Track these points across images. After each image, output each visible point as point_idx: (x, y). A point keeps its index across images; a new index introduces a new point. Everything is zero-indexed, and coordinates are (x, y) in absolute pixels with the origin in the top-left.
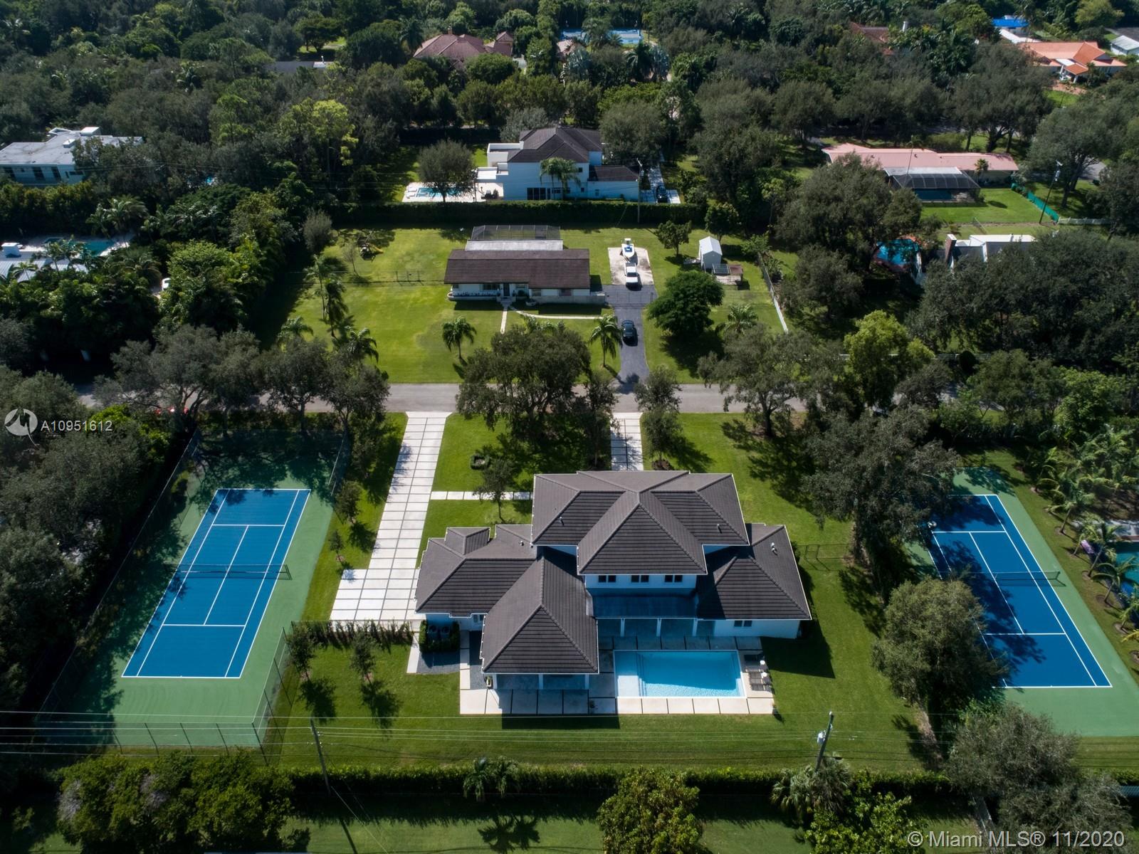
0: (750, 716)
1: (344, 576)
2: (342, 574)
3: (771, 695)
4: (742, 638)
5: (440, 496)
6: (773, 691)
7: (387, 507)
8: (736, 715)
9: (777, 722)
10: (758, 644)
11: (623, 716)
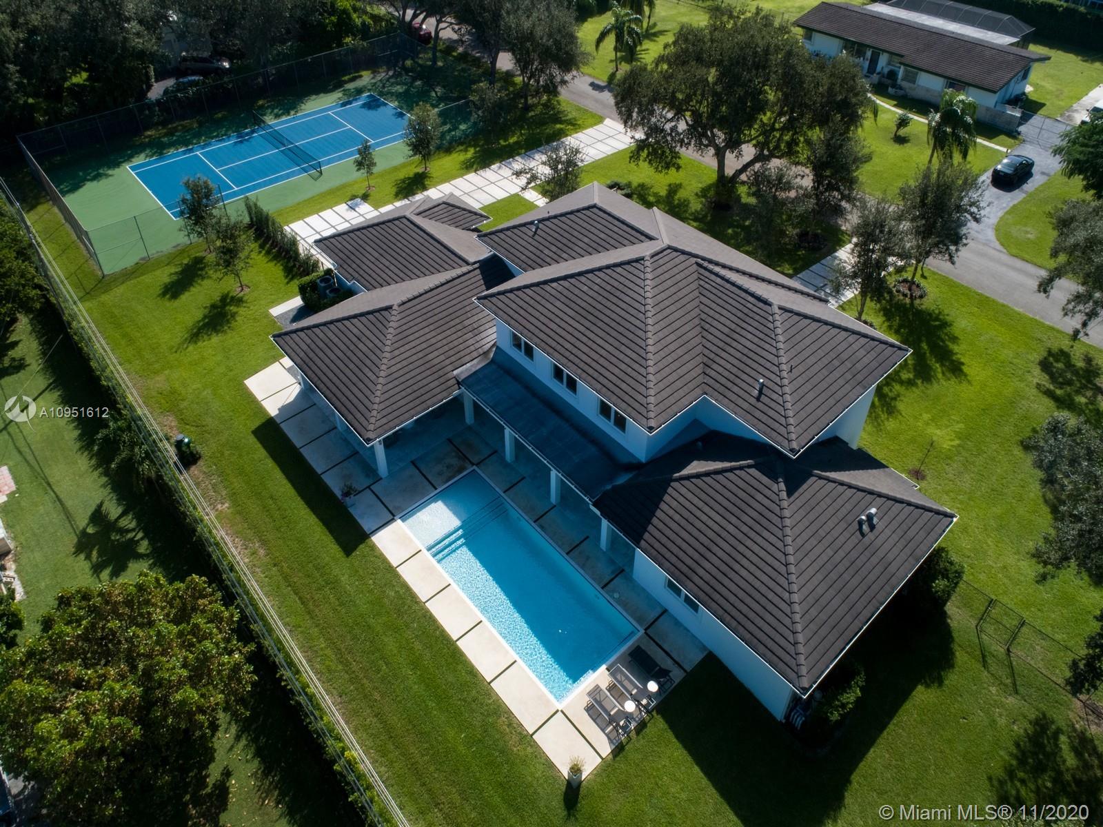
0: (527, 739)
1: (350, 202)
2: (352, 200)
3: (606, 749)
4: (677, 623)
6: (619, 750)
8: (509, 713)
9: (557, 803)
10: (692, 658)
11: (373, 547)
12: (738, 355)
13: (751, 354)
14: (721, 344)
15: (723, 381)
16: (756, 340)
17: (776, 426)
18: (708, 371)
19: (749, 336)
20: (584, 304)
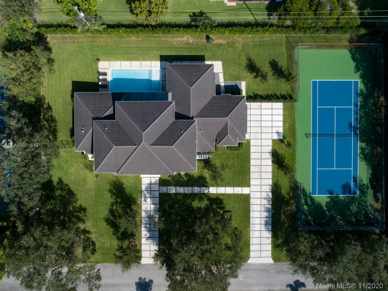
1: (282, 134)
2: (283, 136)
3: (99, 70)
5: (245, 191)
7: (270, 182)
8: (115, 61)
9: (99, 57)
11: (158, 60)
12: (115, 132)
13: (112, 133)
14: (119, 132)
15: (114, 125)
16: (113, 137)
17: (100, 124)
18: (118, 125)
19: (115, 137)
20: (148, 115)
